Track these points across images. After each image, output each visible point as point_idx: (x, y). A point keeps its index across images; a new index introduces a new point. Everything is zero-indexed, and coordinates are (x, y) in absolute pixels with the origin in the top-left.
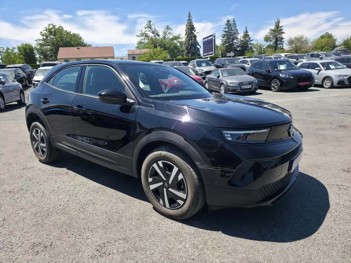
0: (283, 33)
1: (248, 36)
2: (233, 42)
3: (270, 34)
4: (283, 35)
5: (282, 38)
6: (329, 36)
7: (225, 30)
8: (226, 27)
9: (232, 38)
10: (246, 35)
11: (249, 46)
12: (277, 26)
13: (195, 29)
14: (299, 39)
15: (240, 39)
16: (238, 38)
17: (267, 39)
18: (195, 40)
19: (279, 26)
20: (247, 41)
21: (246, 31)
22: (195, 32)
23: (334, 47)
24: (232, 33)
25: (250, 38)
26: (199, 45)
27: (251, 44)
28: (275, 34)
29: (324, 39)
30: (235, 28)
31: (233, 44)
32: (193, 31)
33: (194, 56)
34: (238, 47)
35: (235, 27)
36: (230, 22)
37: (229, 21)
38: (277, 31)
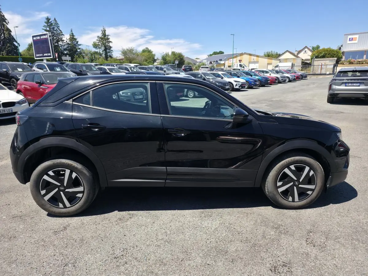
0: (110, 42)
1: (75, 39)
2: (58, 44)
3: (98, 41)
4: (111, 44)
5: (111, 47)
6: (149, 51)
7: (45, 28)
8: (46, 25)
9: (56, 39)
10: (73, 38)
11: (78, 50)
12: (104, 34)
13: (7, 21)
14: (131, 51)
15: (66, 42)
16: (64, 40)
17: (95, 46)
18: (10, 35)
19: (106, 35)
20: (75, 45)
21: (72, 34)
22: (7, 24)
23: (155, 61)
24: (55, 33)
25: (77, 42)
26: (16, 42)
27: (80, 49)
28: (103, 42)
29: (146, 53)
30: (59, 29)
31: (58, 46)
32: (4, 23)
33: (12, 55)
34: (65, 50)
35: (57, 27)
36: (50, 21)
37: (50, 19)
38: (105, 39)
